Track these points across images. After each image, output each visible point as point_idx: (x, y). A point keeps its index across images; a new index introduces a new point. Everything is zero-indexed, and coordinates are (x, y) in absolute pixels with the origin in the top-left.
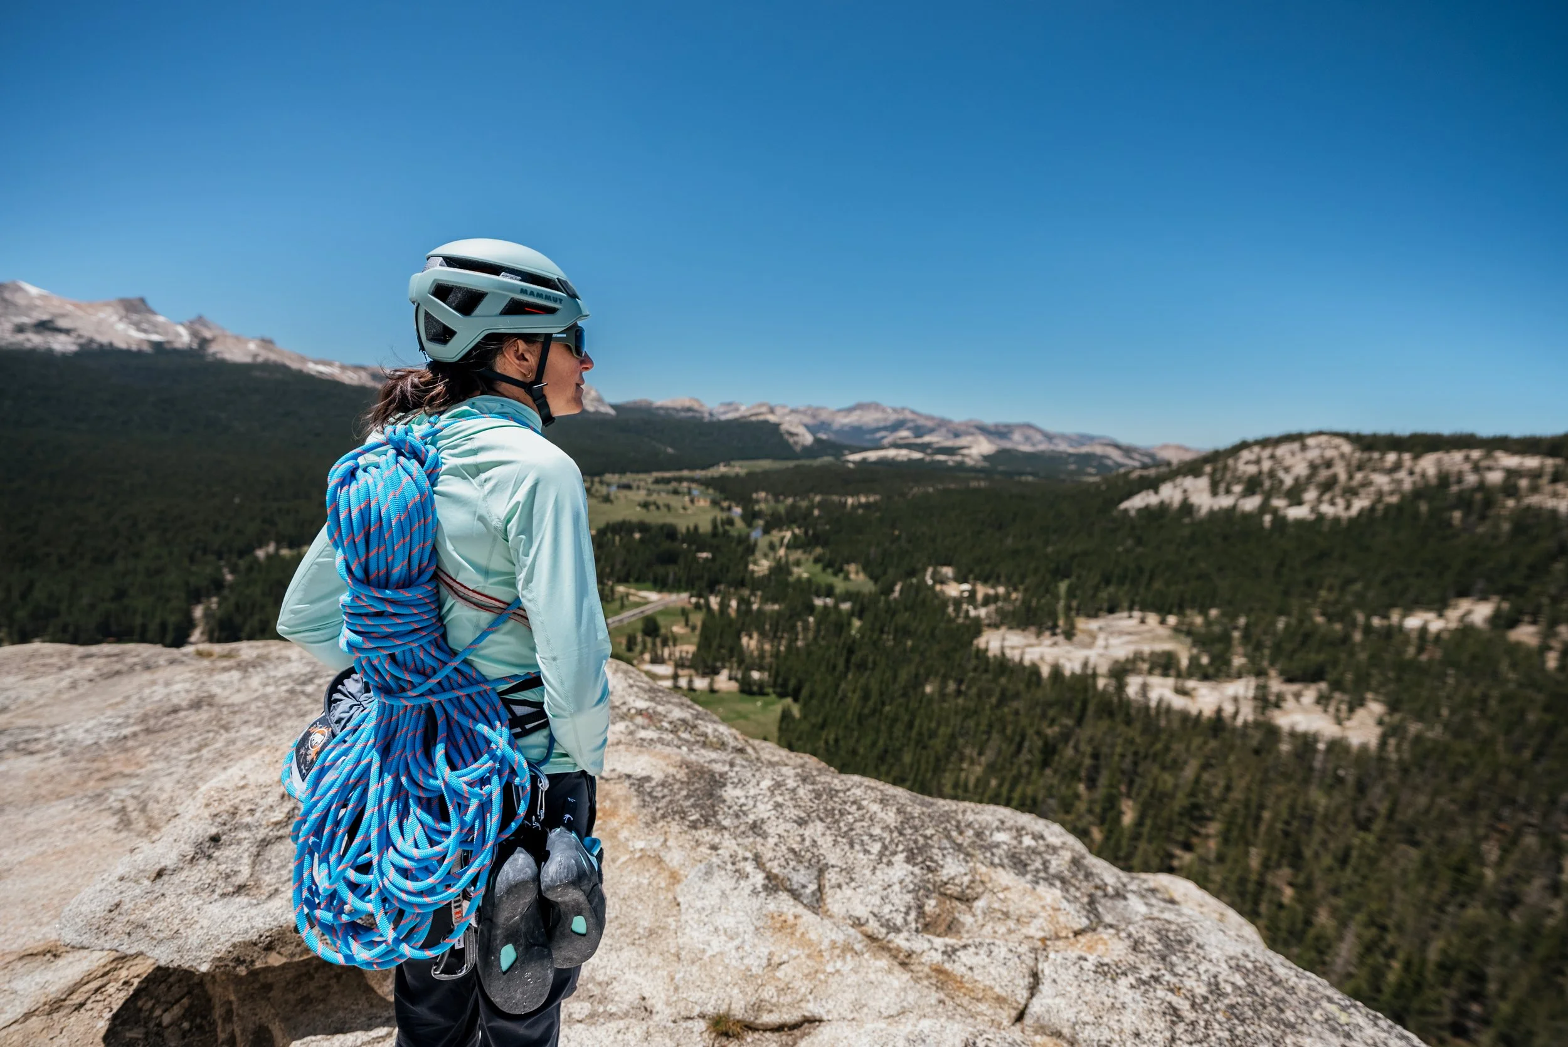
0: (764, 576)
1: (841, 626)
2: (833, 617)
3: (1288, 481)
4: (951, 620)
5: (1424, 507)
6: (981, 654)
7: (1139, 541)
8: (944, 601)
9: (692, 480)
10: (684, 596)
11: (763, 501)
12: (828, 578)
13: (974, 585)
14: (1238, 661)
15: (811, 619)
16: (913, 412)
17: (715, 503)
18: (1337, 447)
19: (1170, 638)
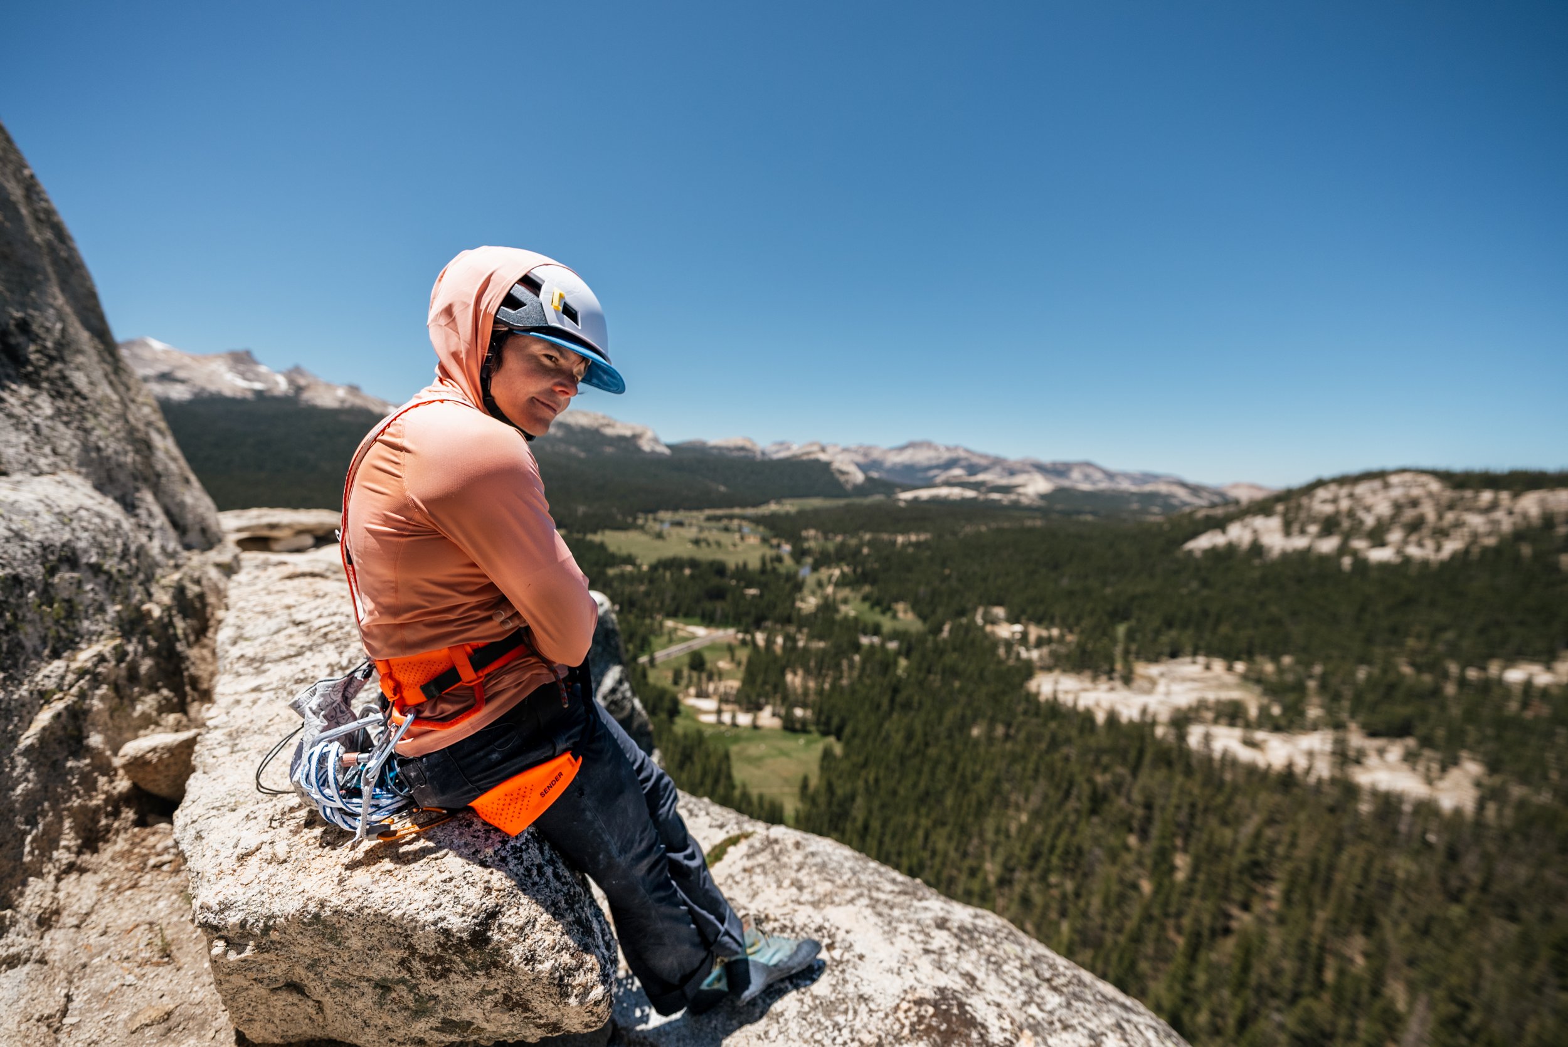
0: (811, 614)
1: (887, 665)
2: (879, 656)
3: (1370, 521)
4: (1000, 662)
5: (1526, 550)
6: (1032, 699)
7: (1205, 583)
8: (995, 642)
9: (743, 518)
10: (731, 631)
11: (812, 538)
12: (875, 617)
13: (1026, 627)
14: (1314, 712)
15: (857, 658)
16: (967, 451)
17: (765, 540)
18: (1423, 485)
19: (1238, 686)
